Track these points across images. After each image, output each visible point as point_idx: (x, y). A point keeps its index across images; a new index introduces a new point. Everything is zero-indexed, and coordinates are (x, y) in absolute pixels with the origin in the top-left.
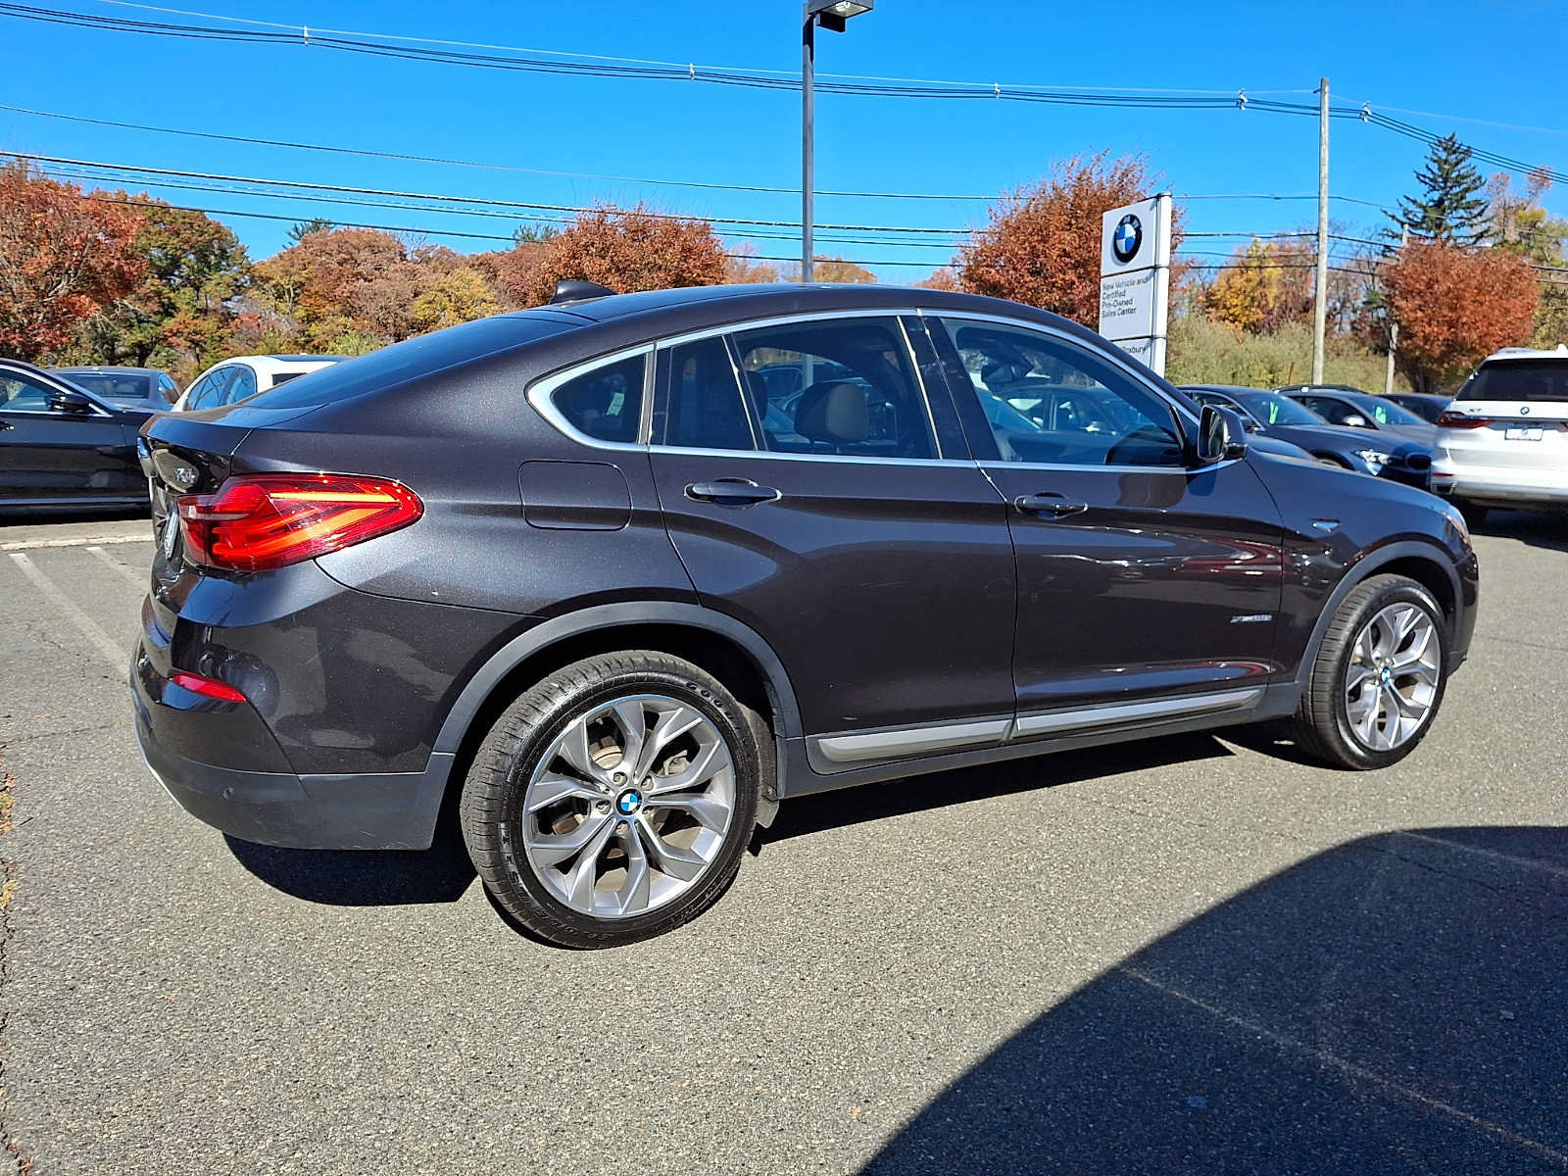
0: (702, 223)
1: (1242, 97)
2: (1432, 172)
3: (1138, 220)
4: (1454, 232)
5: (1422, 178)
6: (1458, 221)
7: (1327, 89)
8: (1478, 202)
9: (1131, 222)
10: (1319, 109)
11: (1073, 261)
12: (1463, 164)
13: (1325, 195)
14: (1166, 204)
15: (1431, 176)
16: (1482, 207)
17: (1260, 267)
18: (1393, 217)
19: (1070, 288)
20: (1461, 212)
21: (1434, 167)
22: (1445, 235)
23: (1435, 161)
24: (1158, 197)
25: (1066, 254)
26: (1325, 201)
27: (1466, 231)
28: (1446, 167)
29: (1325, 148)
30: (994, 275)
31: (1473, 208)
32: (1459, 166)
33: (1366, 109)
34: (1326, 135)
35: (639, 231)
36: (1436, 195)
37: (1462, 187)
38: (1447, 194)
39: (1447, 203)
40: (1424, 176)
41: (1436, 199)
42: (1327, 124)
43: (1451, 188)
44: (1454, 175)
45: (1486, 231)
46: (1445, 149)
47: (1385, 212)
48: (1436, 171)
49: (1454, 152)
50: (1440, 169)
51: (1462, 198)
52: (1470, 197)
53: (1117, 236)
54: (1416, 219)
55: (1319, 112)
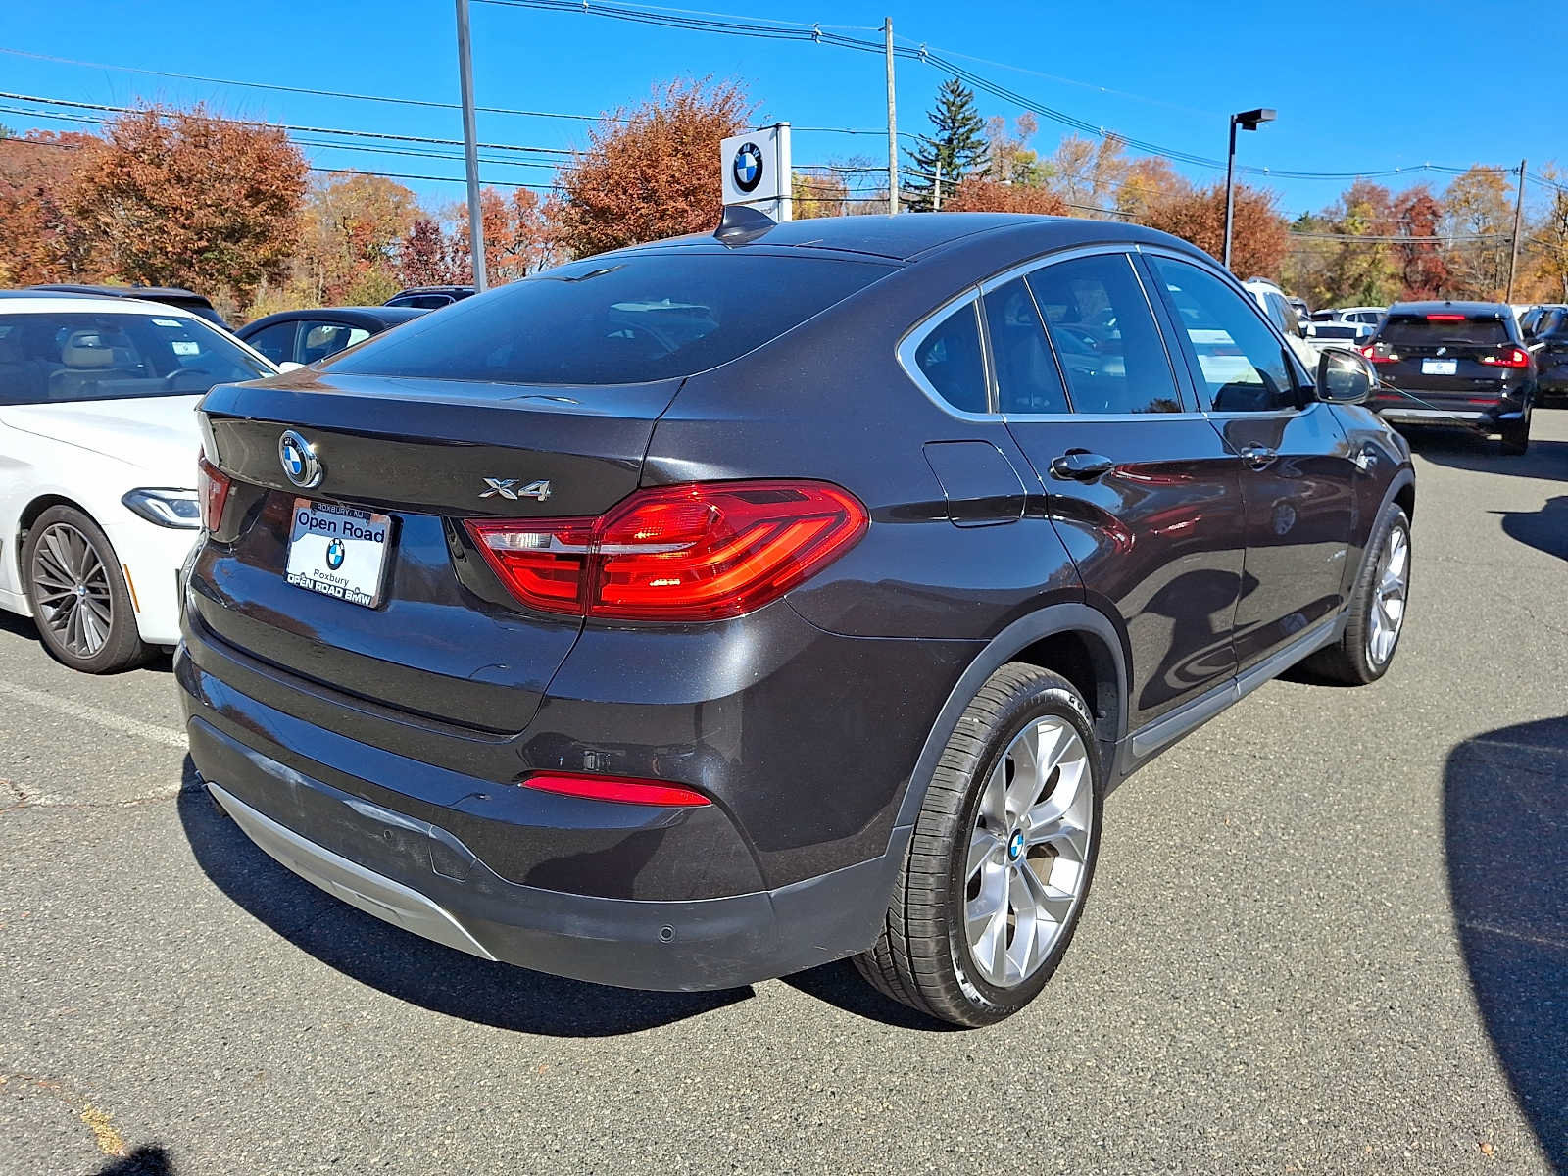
0: (275, 130)
1: (817, 30)
2: (942, 113)
3: (758, 149)
4: (962, 170)
5: (933, 118)
6: (965, 160)
7: (891, 28)
8: (980, 143)
9: (751, 152)
10: (885, 47)
11: (683, 189)
12: (967, 106)
13: (893, 132)
14: (785, 132)
15: (942, 117)
16: (984, 147)
17: (799, 200)
18: (912, 154)
19: (682, 216)
20: (968, 153)
21: (944, 108)
22: (955, 172)
23: (944, 103)
24: (778, 127)
25: (674, 180)
26: (894, 137)
27: (971, 169)
28: (953, 108)
29: (891, 85)
30: (603, 199)
31: (976, 148)
32: (964, 109)
33: (923, 50)
34: (891, 73)
35: (201, 137)
36: (946, 135)
37: (967, 128)
38: (955, 134)
39: (955, 142)
40: (936, 117)
41: (946, 138)
42: (892, 62)
43: (958, 129)
44: (960, 116)
45: (989, 170)
46: (952, 92)
47: (904, 150)
48: (945, 113)
49: (959, 96)
50: (949, 110)
51: (968, 138)
52: (974, 137)
53: (737, 166)
54: (930, 157)
55: (884, 50)
